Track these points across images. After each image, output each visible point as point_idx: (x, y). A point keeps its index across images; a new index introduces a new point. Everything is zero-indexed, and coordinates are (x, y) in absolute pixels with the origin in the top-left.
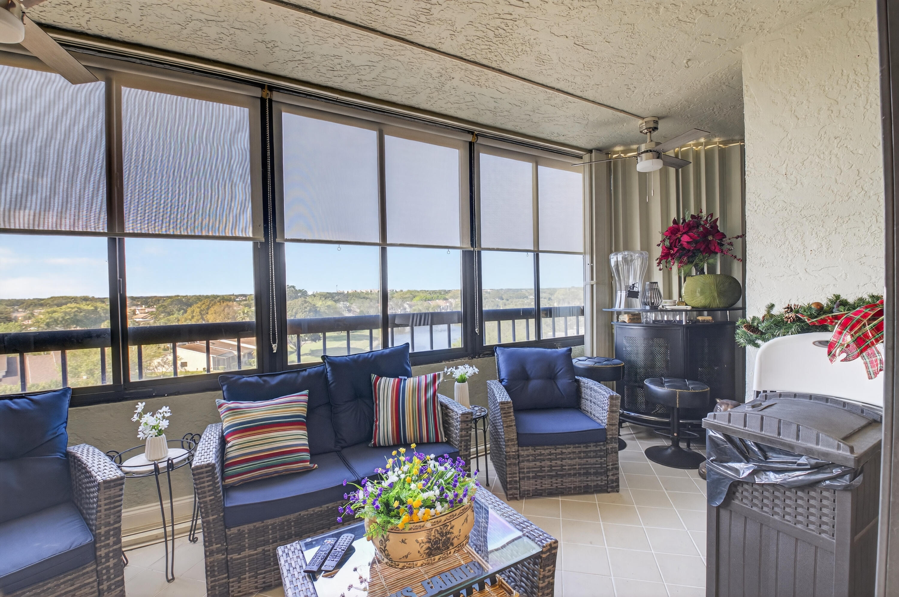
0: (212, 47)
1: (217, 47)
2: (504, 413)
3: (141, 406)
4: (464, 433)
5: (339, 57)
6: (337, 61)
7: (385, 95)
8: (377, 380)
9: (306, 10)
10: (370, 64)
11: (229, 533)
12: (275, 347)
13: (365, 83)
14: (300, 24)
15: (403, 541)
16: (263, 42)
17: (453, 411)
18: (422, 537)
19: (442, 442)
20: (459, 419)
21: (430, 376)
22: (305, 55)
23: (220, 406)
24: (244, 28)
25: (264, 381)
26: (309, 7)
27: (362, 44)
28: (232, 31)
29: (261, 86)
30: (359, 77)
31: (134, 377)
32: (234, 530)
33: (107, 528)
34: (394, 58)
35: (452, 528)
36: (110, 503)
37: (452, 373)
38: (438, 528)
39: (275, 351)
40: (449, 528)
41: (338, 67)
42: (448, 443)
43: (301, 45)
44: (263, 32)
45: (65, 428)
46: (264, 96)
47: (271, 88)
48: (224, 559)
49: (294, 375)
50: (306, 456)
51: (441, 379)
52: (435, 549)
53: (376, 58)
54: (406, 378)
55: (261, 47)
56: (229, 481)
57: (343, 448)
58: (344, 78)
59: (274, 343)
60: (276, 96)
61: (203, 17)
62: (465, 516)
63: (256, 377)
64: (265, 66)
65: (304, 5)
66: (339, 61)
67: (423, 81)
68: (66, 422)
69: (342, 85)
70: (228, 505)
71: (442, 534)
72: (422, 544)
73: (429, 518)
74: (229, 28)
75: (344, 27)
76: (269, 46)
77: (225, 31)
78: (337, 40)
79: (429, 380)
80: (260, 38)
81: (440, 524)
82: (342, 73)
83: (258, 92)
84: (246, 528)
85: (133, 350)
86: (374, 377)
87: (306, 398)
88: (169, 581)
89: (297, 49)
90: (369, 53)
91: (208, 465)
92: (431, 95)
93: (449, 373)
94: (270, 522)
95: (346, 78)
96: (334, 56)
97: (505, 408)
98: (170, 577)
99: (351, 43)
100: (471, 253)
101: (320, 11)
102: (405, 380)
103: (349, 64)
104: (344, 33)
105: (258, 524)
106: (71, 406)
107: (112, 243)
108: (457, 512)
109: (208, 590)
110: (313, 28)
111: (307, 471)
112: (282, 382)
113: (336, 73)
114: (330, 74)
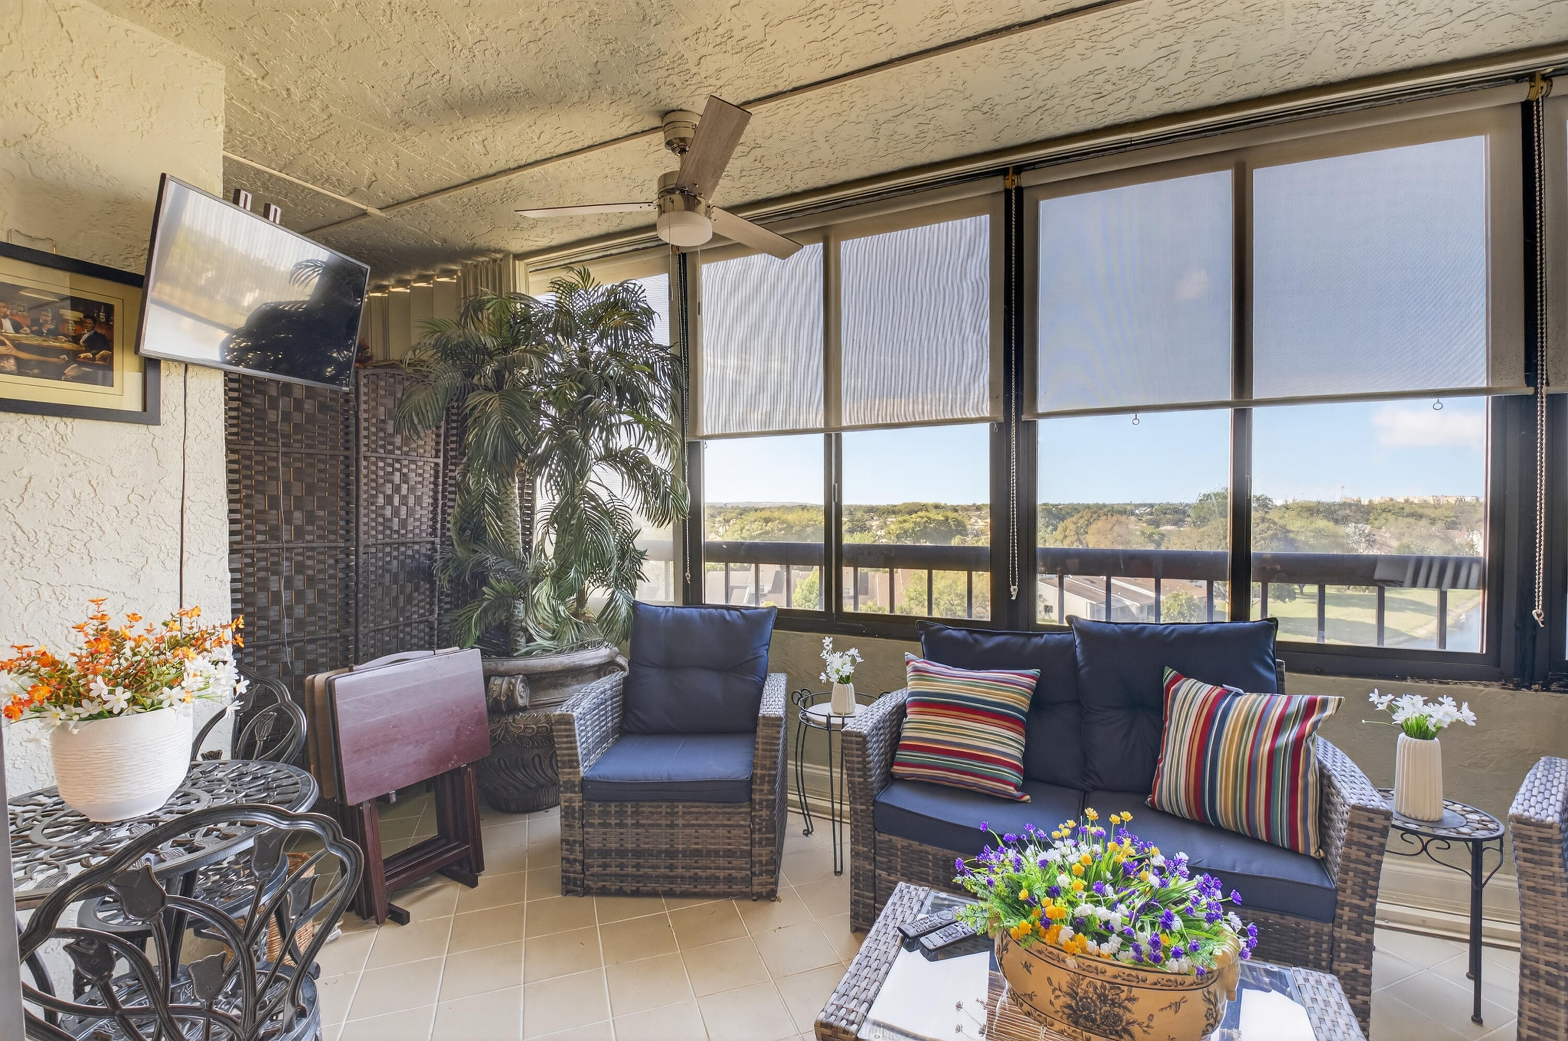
0: (918, 147)
1: (924, 144)
2: (1525, 850)
3: (827, 641)
4: (1354, 852)
5: (1102, 70)
6: (1101, 78)
7: (1230, 92)
8: (1174, 680)
9: (1008, 29)
10: (1163, 52)
11: (878, 838)
12: (1014, 590)
13: (1173, 90)
14: (1010, 55)
15: (1027, 966)
16: (974, 108)
17: (1339, 793)
18: (1062, 979)
19: (1306, 856)
20: (1346, 816)
21: (1300, 700)
22: (1044, 96)
23: (908, 663)
24: (942, 102)
25: (976, 640)
26: (1008, 23)
27: (1127, 28)
28: (930, 114)
29: (1002, 172)
30: (1158, 85)
31: (848, 607)
32: (884, 837)
33: (764, 772)
34: (1205, 18)
35: (1131, 999)
36: (767, 744)
37: (1392, 709)
38: (1099, 983)
39: (1014, 598)
40: (1123, 996)
41: (1109, 87)
42: (1322, 864)
43: (1029, 84)
44: (968, 95)
45: (767, 650)
46: (1008, 187)
47: (1019, 169)
48: (870, 871)
49: (1021, 640)
50: (1014, 777)
51: (1328, 713)
52: (1086, 1018)
53: (1170, 38)
54: (1241, 691)
55: (975, 116)
56: (897, 769)
57: (1095, 788)
58: (1128, 100)
59: (1014, 585)
60: (1027, 179)
61: (889, 115)
62: (1175, 996)
63: (965, 632)
64: (995, 140)
65: (1000, 25)
66: (1103, 77)
67: (1304, 25)
68: (768, 644)
69: (1130, 112)
70: (883, 799)
71: (1103, 998)
72: (1058, 993)
73: (1078, 951)
74: (924, 112)
75: (1080, 19)
76: (985, 109)
77: (920, 119)
78: (1081, 45)
79: (1293, 708)
80: (968, 104)
81: (1101, 977)
82: (1121, 94)
83: (998, 184)
84: (899, 842)
85: (848, 573)
86: (1169, 673)
87: (1033, 682)
88: (836, 873)
89: (1027, 92)
90: (1150, 36)
91: (859, 735)
92: (1345, 44)
93: (1380, 707)
94: (929, 848)
95: (1134, 97)
96: (1091, 73)
97: (1530, 837)
98: (839, 869)
99: (1106, 37)
100: (1529, 402)
101: (1027, 19)
102: (1238, 694)
103: (1125, 73)
104: (1086, 28)
105: (915, 844)
106: (775, 627)
107: (828, 439)
108: (1152, 978)
109: (852, 903)
110: (1032, 49)
111: (1012, 801)
112: (999, 647)
113: (1109, 99)
114: (1101, 104)
